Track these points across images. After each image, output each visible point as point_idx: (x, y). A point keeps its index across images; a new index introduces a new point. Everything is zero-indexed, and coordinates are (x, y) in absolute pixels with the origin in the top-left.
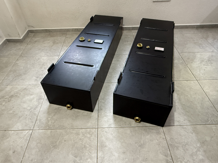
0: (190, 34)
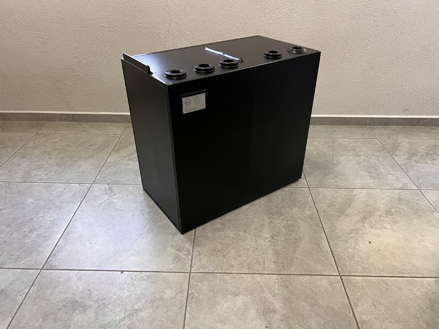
0: (351, 140)
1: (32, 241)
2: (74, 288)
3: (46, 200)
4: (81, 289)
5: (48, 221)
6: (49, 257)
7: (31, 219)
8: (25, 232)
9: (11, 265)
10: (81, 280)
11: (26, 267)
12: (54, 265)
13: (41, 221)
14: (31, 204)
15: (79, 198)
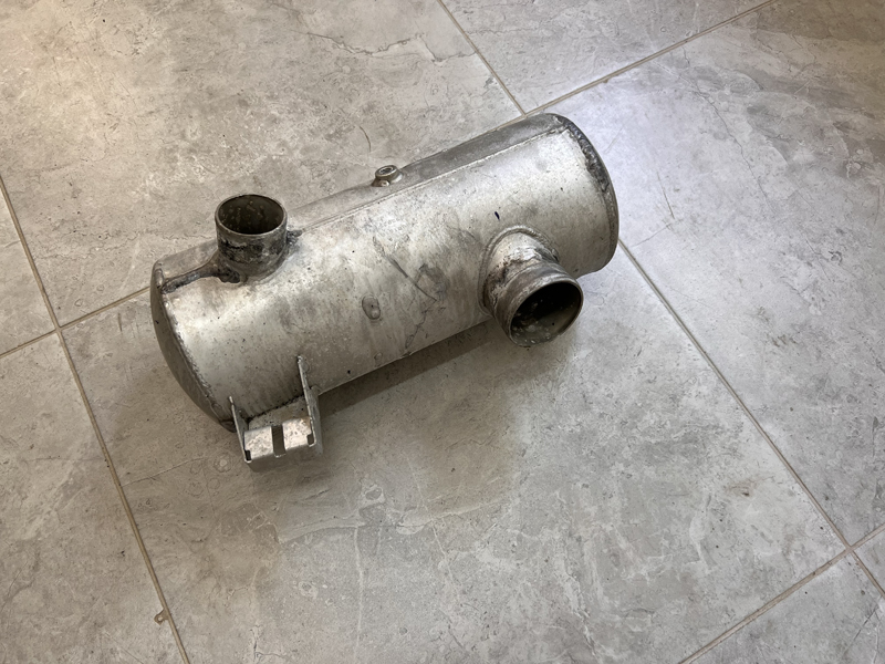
1: (155, 194)
2: (26, 503)
3: (346, 61)
4: (30, 534)
5: (263, 151)
6: (115, 304)
7: (243, 103)
8: (183, 137)
9: (36, 228)
10: (67, 497)
11: (46, 279)
12: (91, 349)
13: (249, 135)
14: (304, 40)
15: (426, 139)
